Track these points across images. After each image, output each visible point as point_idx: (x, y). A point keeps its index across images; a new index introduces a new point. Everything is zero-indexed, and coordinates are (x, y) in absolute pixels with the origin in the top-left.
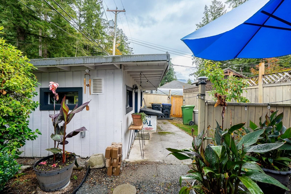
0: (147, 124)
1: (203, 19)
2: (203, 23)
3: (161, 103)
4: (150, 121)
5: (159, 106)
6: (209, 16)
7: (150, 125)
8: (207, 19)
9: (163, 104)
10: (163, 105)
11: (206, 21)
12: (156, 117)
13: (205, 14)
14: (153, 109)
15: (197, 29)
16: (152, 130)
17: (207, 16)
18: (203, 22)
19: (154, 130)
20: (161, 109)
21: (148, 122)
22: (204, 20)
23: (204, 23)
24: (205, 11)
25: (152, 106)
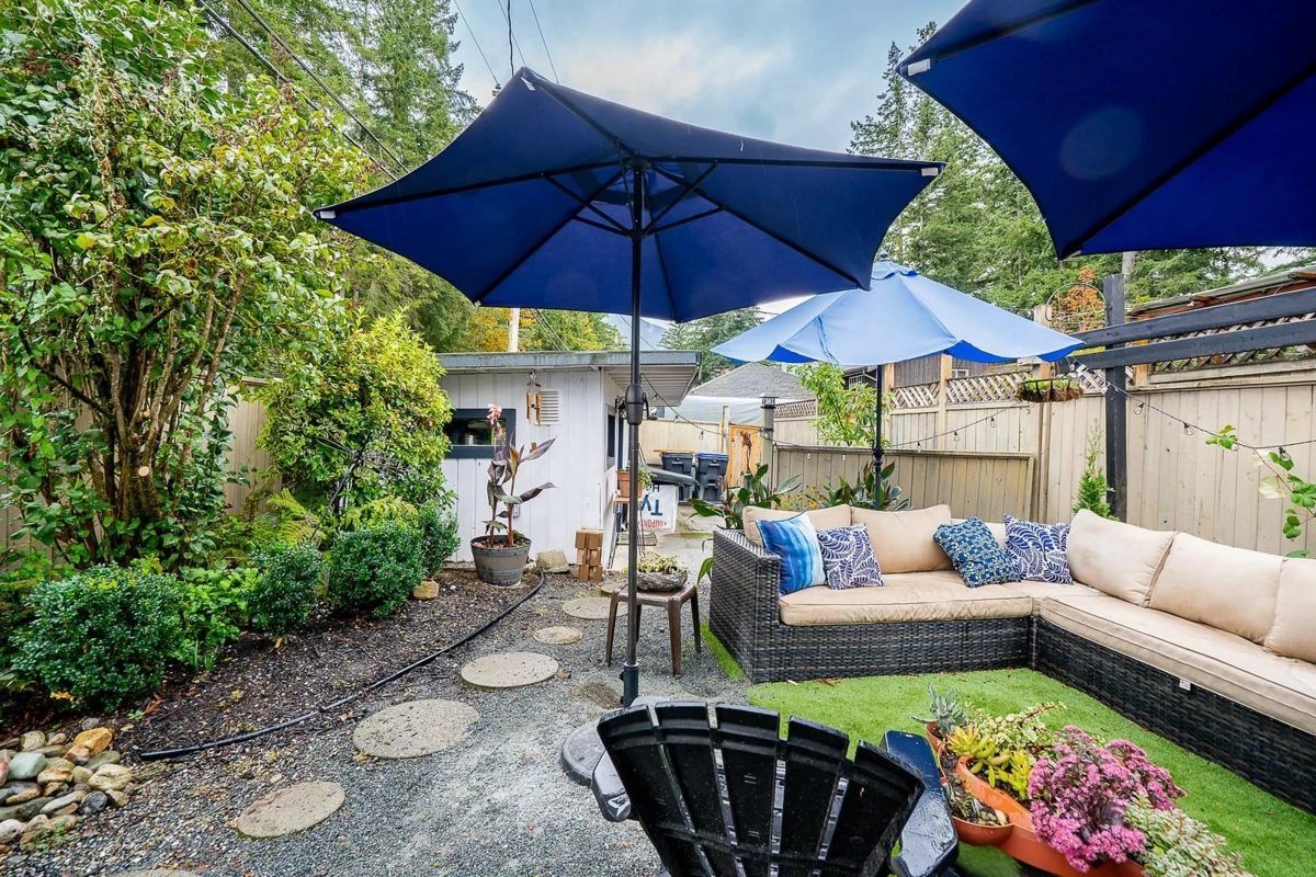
0: (650, 509)
1: (883, 101)
2: (881, 118)
3: (692, 450)
4: (657, 501)
5: (686, 463)
6: (907, 90)
7: (657, 513)
8: (898, 101)
9: (700, 455)
10: (700, 458)
11: (892, 113)
12: (674, 490)
13: (887, 82)
14: (664, 469)
15: (855, 141)
16: (664, 527)
17: (896, 89)
18: (880, 114)
19: (668, 526)
20: (693, 471)
21: (653, 504)
22: (887, 105)
23: (887, 117)
24: (890, 67)
25: (664, 459)
